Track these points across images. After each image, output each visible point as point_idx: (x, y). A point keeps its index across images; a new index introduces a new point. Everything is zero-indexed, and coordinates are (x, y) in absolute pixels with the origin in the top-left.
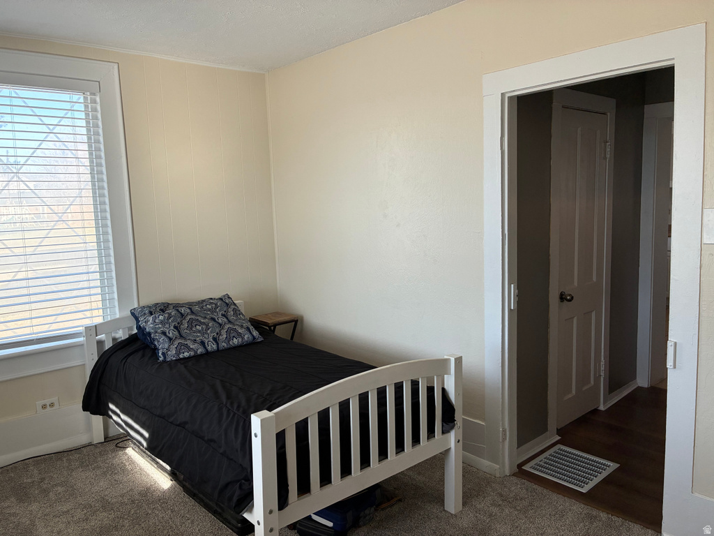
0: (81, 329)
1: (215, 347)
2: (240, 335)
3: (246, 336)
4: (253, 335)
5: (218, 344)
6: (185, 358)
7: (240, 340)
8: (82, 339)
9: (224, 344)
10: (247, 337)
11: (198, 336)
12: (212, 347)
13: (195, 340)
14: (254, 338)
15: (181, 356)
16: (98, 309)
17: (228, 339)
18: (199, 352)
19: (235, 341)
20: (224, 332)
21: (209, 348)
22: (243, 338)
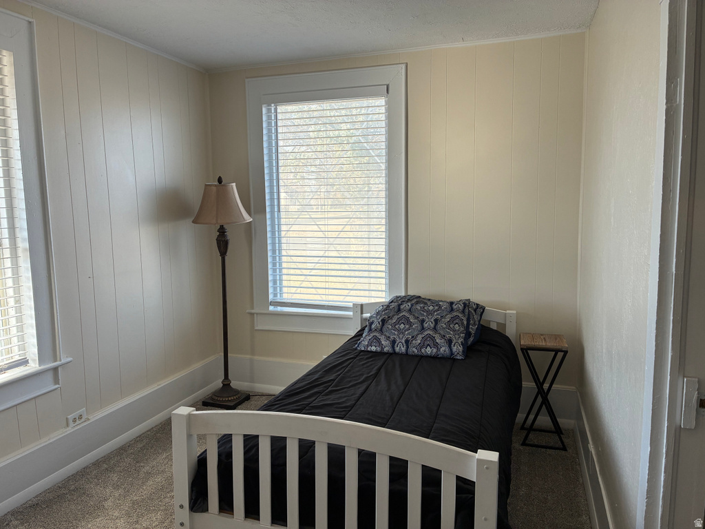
0: (351, 305)
1: (403, 349)
2: (436, 345)
3: (443, 348)
4: (451, 350)
5: (408, 347)
6: (371, 352)
7: (435, 350)
8: (351, 313)
9: (414, 349)
10: (444, 350)
11: (395, 334)
12: (400, 348)
13: (389, 337)
14: (452, 353)
15: (369, 349)
16: (382, 291)
17: (422, 345)
18: (386, 349)
19: (429, 350)
20: (420, 337)
21: (397, 349)
22: (438, 349)
